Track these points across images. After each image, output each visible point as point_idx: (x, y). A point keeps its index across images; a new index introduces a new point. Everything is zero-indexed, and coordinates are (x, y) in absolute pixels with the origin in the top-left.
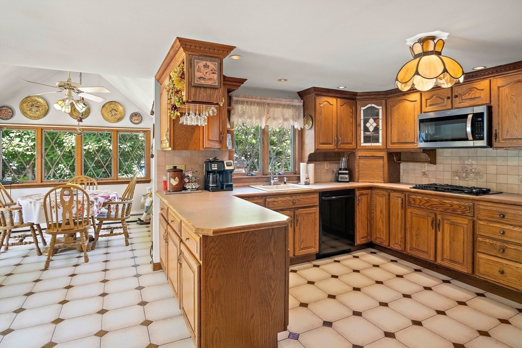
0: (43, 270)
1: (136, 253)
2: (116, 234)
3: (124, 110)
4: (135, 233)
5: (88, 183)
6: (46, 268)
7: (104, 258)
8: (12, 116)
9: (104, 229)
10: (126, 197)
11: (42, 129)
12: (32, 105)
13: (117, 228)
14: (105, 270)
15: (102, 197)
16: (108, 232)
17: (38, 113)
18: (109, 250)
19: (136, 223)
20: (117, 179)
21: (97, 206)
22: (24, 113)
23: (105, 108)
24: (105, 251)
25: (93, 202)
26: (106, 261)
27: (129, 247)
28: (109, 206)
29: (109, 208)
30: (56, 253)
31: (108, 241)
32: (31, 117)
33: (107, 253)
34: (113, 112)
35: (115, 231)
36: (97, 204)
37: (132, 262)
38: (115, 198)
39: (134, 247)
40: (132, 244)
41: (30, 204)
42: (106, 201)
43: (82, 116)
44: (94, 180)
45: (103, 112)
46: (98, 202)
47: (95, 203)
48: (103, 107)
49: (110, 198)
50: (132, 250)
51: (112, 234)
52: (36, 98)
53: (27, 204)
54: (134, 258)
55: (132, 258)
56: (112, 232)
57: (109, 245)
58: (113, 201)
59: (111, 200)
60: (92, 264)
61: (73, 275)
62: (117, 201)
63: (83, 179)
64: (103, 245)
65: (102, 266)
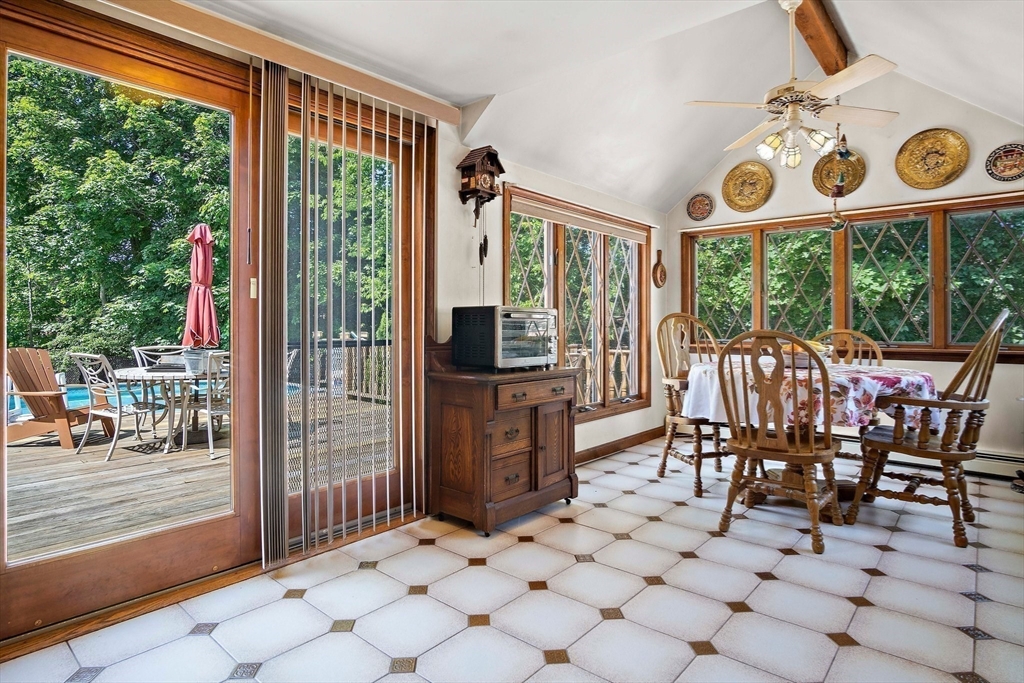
0: (714, 534)
1: (988, 585)
2: (922, 500)
3: (967, 148)
4: (998, 513)
5: (856, 352)
6: (722, 531)
7: (872, 559)
8: (710, 212)
9: (891, 475)
10: (961, 391)
11: (762, 231)
12: (743, 183)
13: (932, 482)
14: (860, 602)
15: (874, 378)
16: (899, 486)
17: (753, 197)
18: (897, 541)
19: (1009, 484)
20: (946, 347)
21: (857, 401)
22: (730, 202)
23: (906, 154)
24: (881, 537)
25: (844, 389)
26: (874, 572)
27: (968, 555)
28: (900, 409)
29: (899, 415)
30: (760, 504)
31: (902, 512)
32: (741, 209)
33: (884, 548)
34: (932, 161)
35: (923, 490)
36: (859, 395)
37: (964, 613)
38: (919, 388)
39: (985, 558)
40: (978, 545)
41: (703, 375)
42: (889, 391)
43: (842, 181)
44: (877, 347)
45: (901, 165)
46: (861, 392)
47: (852, 393)
48: (901, 151)
49: (903, 385)
50: (976, 568)
51: (909, 495)
52: (749, 167)
53: (700, 374)
54: (975, 597)
55: (968, 596)
56: (910, 490)
57: (900, 525)
58: (913, 396)
59: (903, 392)
60: (829, 562)
61: (766, 576)
62: (926, 396)
63: (845, 338)
64: (882, 520)
65: (854, 584)
